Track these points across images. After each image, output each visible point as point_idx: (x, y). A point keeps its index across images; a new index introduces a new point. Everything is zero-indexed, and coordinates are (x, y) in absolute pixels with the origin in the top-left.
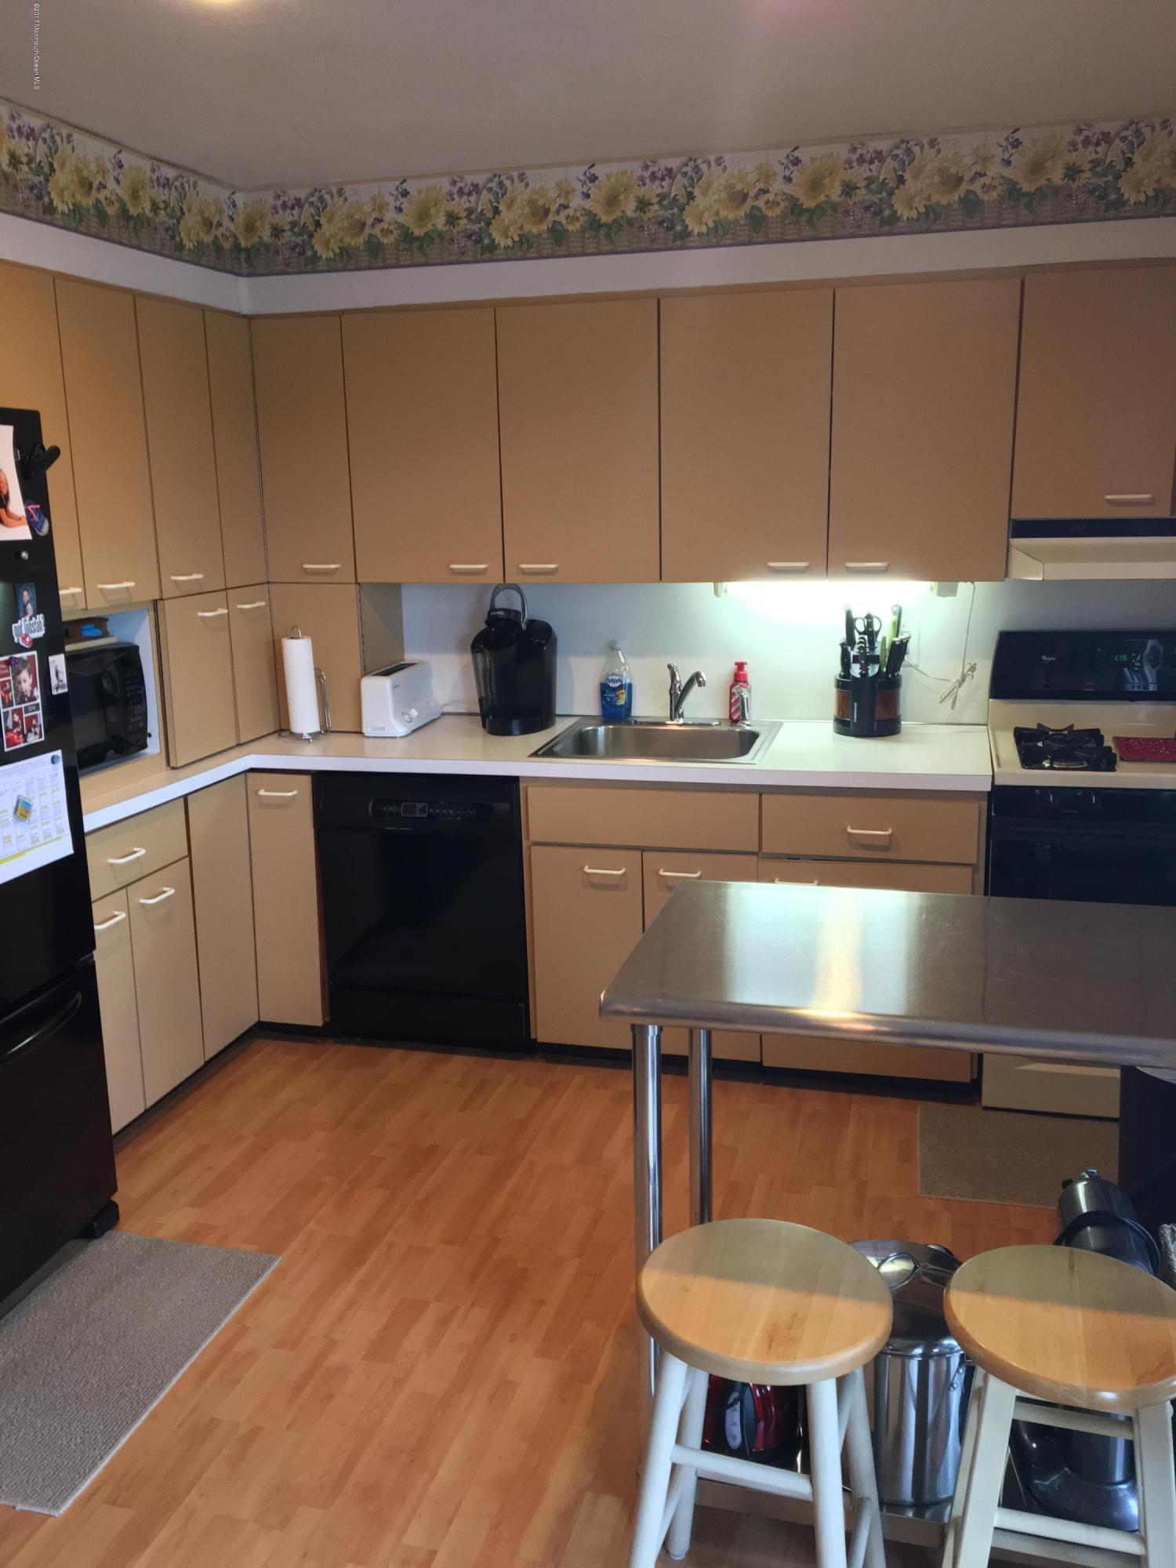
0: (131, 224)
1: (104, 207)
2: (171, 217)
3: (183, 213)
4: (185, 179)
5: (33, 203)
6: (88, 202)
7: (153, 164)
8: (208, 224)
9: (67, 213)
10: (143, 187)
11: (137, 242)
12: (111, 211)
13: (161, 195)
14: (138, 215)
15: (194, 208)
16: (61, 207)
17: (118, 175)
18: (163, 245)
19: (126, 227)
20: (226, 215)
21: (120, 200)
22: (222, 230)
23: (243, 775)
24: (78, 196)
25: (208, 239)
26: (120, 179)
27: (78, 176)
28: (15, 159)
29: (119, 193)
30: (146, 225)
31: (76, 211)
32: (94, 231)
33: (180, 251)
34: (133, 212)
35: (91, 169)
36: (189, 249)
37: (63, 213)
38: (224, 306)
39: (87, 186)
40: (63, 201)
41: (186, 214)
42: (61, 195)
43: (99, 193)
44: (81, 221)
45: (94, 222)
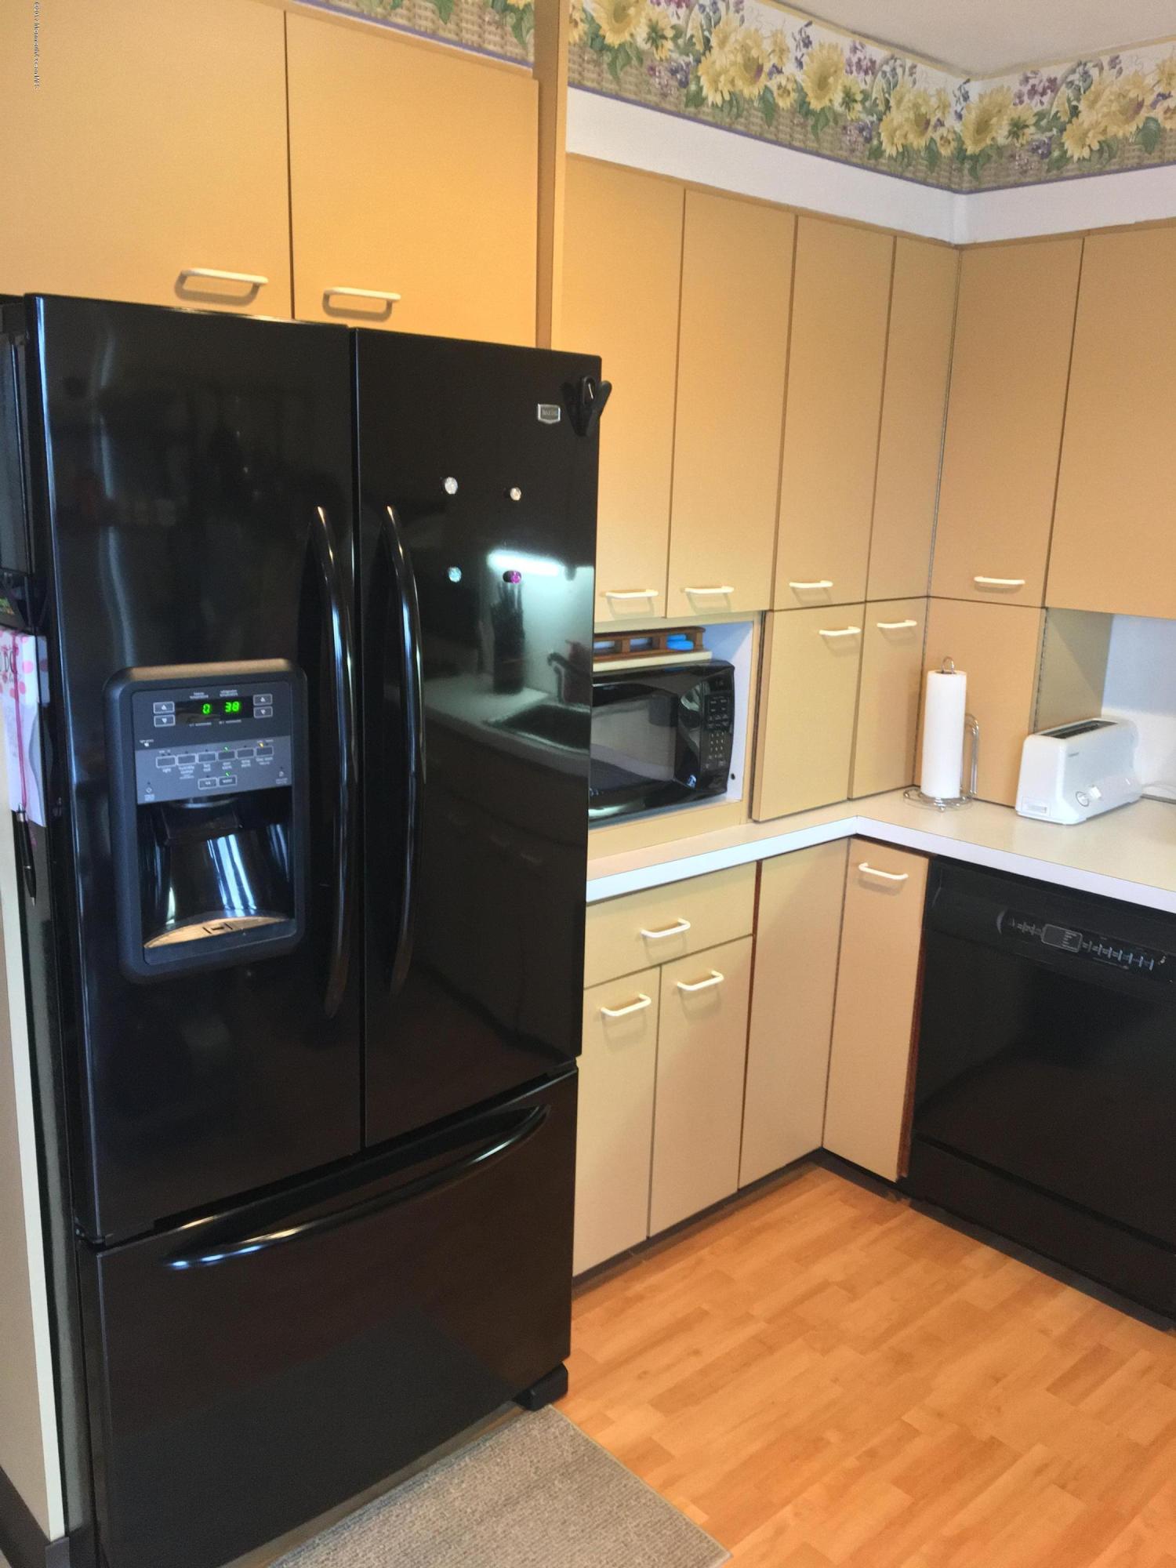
0: (811, 121)
1: (774, 99)
2: (870, 112)
3: (888, 107)
4: (898, 62)
5: (674, 91)
6: (751, 91)
7: (854, 42)
8: (923, 123)
9: (720, 105)
10: (835, 72)
11: (815, 145)
12: (784, 103)
13: (859, 82)
14: (823, 109)
15: (906, 100)
16: (712, 97)
17: (803, 55)
18: (853, 151)
19: (803, 125)
20: (952, 110)
21: (800, 90)
22: (942, 131)
23: (846, 841)
24: (739, 83)
25: (919, 143)
26: (803, 60)
27: (744, 56)
28: (656, 33)
29: (799, 79)
30: (831, 124)
31: (734, 102)
32: (755, 129)
33: (876, 159)
34: (815, 105)
35: (763, 47)
36: (890, 157)
37: (715, 106)
38: (928, 233)
39: (755, 70)
40: (716, 90)
41: (894, 109)
42: (715, 82)
43: (771, 79)
44: (739, 116)
45: (757, 118)
